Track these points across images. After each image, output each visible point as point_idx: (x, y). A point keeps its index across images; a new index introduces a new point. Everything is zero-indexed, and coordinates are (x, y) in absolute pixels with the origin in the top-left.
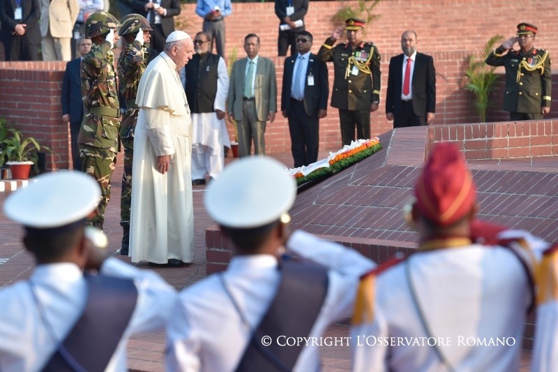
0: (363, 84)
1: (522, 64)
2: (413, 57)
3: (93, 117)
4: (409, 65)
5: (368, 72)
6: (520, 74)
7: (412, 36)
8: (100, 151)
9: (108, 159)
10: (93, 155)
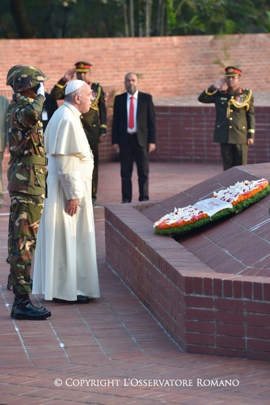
0: (92, 120)
1: (231, 102)
2: (136, 96)
3: (25, 166)
4: (133, 102)
5: (96, 109)
6: (229, 111)
7: (135, 77)
8: (32, 198)
9: (39, 205)
10: (26, 202)
